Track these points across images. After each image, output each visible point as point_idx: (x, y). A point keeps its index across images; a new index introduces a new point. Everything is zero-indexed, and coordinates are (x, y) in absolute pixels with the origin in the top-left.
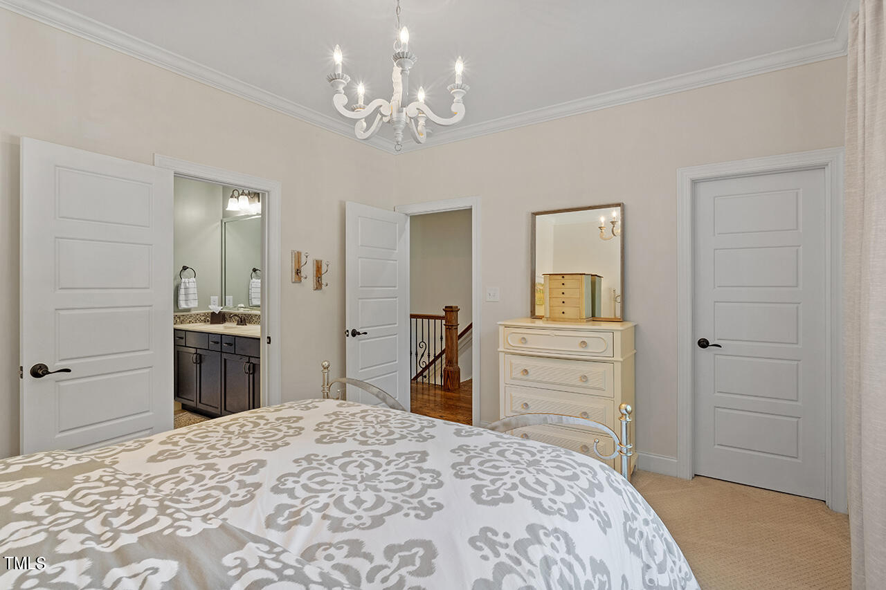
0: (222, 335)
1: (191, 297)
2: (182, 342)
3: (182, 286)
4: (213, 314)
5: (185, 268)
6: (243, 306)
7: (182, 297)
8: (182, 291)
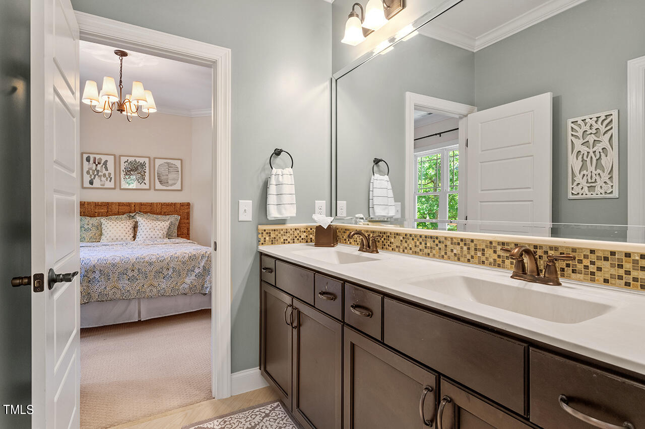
0: (345, 281)
1: (286, 199)
2: (270, 278)
3: (273, 181)
4: (319, 229)
5: (278, 153)
6: (362, 216)
7: (272, 199)
8: (272, 190)
